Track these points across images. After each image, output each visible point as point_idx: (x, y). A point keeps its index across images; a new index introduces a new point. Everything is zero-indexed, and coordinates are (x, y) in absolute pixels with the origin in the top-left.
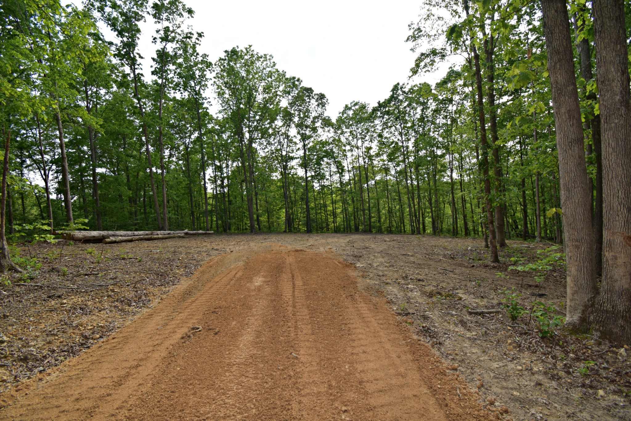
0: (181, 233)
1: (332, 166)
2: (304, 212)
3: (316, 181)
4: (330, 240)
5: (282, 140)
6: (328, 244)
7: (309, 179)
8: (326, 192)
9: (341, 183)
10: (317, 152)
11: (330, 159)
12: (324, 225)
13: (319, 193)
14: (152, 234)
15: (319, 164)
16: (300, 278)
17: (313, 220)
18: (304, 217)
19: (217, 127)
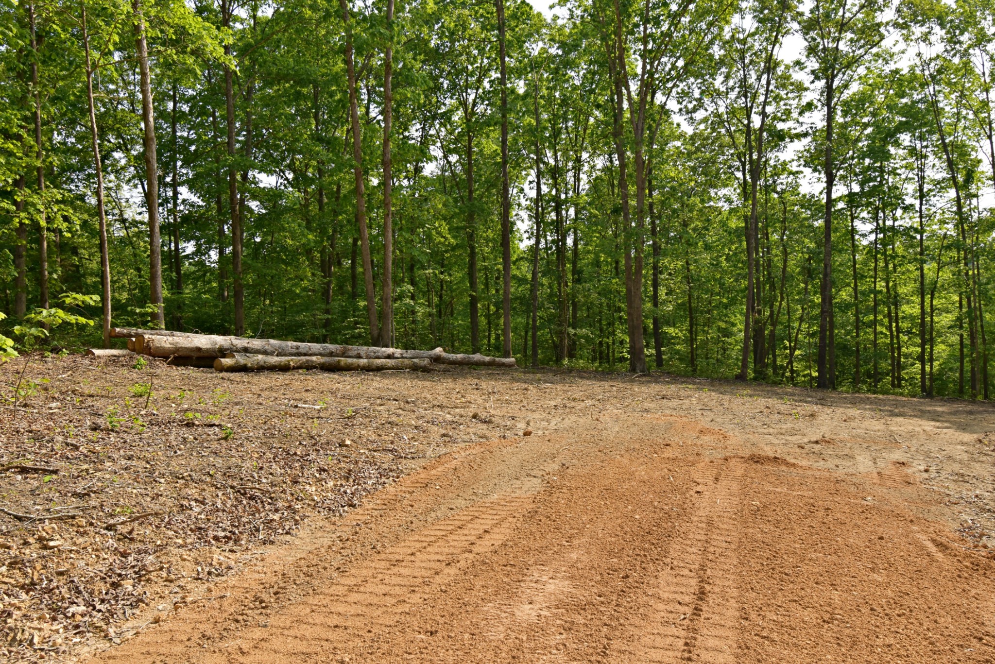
0: (422, 356)
1: (931, 159)
2: (814, 318)
3: (864, 214)
4: (902, 425)
5: (752, 79)
6: (893, 441)
7: (841, 205)
8: (900, 251)
9: (961, 218)
10: (874, 114)
11: (921, 138)
12: (885, 365)
13: (872, 251)
14: (343, 354)
15: (879, 153)
16: (732, 612)
17: (845, 348)
18: (812, 335)
19: (553, 51)
